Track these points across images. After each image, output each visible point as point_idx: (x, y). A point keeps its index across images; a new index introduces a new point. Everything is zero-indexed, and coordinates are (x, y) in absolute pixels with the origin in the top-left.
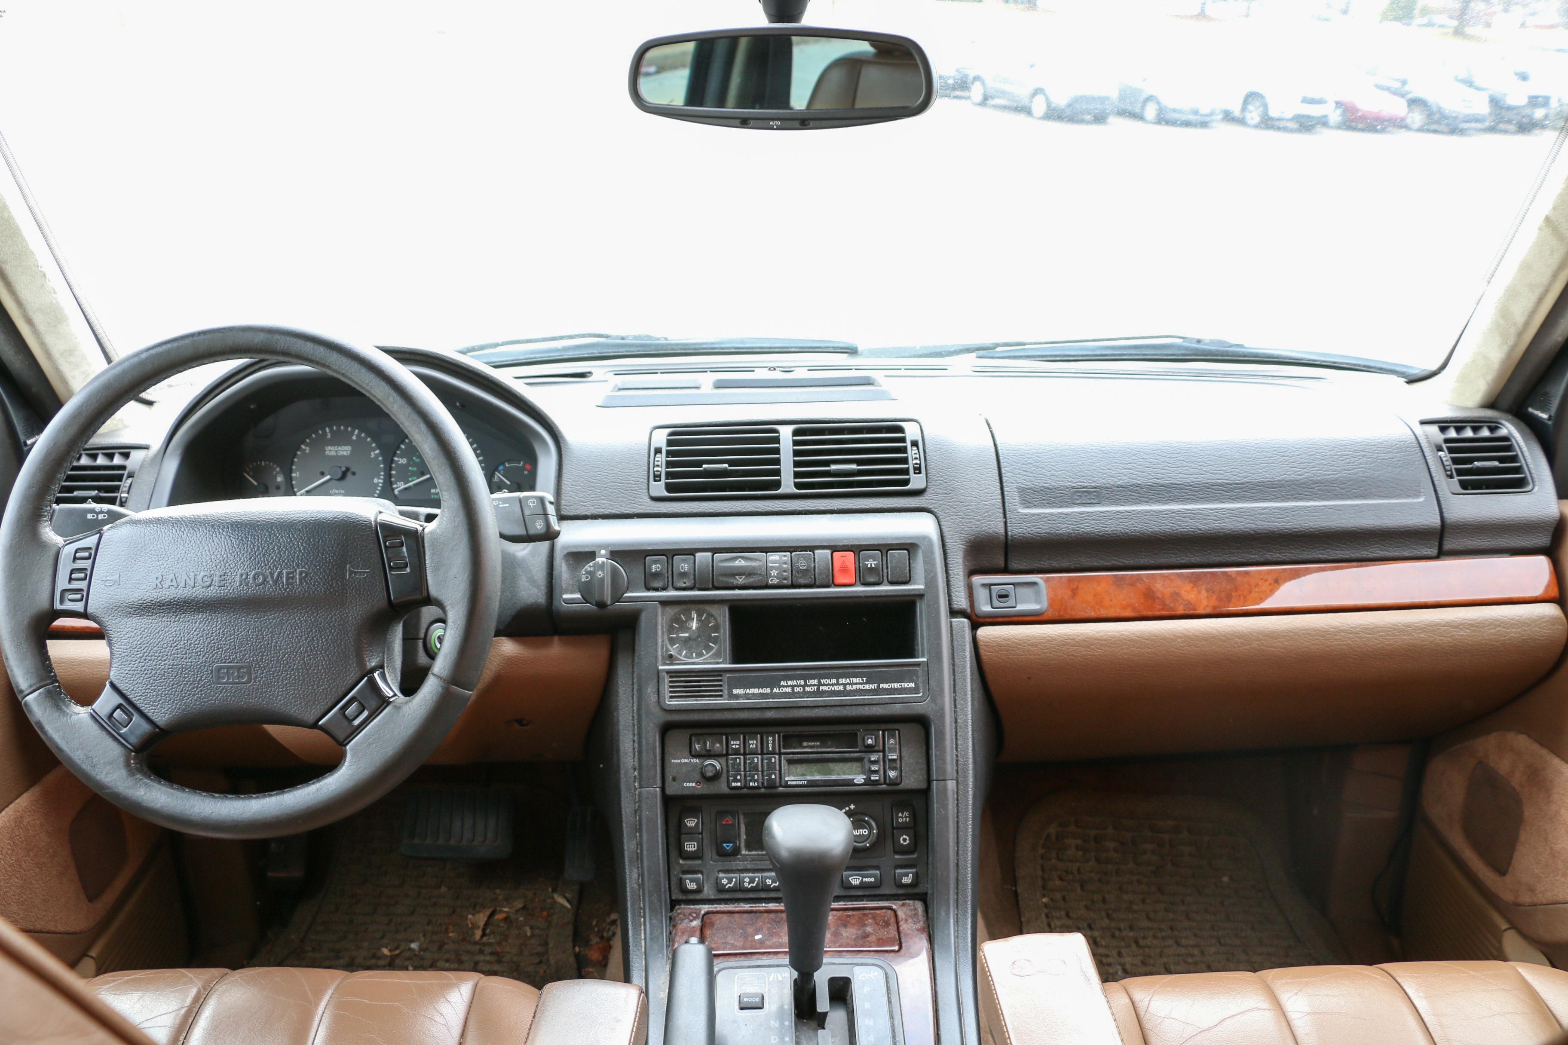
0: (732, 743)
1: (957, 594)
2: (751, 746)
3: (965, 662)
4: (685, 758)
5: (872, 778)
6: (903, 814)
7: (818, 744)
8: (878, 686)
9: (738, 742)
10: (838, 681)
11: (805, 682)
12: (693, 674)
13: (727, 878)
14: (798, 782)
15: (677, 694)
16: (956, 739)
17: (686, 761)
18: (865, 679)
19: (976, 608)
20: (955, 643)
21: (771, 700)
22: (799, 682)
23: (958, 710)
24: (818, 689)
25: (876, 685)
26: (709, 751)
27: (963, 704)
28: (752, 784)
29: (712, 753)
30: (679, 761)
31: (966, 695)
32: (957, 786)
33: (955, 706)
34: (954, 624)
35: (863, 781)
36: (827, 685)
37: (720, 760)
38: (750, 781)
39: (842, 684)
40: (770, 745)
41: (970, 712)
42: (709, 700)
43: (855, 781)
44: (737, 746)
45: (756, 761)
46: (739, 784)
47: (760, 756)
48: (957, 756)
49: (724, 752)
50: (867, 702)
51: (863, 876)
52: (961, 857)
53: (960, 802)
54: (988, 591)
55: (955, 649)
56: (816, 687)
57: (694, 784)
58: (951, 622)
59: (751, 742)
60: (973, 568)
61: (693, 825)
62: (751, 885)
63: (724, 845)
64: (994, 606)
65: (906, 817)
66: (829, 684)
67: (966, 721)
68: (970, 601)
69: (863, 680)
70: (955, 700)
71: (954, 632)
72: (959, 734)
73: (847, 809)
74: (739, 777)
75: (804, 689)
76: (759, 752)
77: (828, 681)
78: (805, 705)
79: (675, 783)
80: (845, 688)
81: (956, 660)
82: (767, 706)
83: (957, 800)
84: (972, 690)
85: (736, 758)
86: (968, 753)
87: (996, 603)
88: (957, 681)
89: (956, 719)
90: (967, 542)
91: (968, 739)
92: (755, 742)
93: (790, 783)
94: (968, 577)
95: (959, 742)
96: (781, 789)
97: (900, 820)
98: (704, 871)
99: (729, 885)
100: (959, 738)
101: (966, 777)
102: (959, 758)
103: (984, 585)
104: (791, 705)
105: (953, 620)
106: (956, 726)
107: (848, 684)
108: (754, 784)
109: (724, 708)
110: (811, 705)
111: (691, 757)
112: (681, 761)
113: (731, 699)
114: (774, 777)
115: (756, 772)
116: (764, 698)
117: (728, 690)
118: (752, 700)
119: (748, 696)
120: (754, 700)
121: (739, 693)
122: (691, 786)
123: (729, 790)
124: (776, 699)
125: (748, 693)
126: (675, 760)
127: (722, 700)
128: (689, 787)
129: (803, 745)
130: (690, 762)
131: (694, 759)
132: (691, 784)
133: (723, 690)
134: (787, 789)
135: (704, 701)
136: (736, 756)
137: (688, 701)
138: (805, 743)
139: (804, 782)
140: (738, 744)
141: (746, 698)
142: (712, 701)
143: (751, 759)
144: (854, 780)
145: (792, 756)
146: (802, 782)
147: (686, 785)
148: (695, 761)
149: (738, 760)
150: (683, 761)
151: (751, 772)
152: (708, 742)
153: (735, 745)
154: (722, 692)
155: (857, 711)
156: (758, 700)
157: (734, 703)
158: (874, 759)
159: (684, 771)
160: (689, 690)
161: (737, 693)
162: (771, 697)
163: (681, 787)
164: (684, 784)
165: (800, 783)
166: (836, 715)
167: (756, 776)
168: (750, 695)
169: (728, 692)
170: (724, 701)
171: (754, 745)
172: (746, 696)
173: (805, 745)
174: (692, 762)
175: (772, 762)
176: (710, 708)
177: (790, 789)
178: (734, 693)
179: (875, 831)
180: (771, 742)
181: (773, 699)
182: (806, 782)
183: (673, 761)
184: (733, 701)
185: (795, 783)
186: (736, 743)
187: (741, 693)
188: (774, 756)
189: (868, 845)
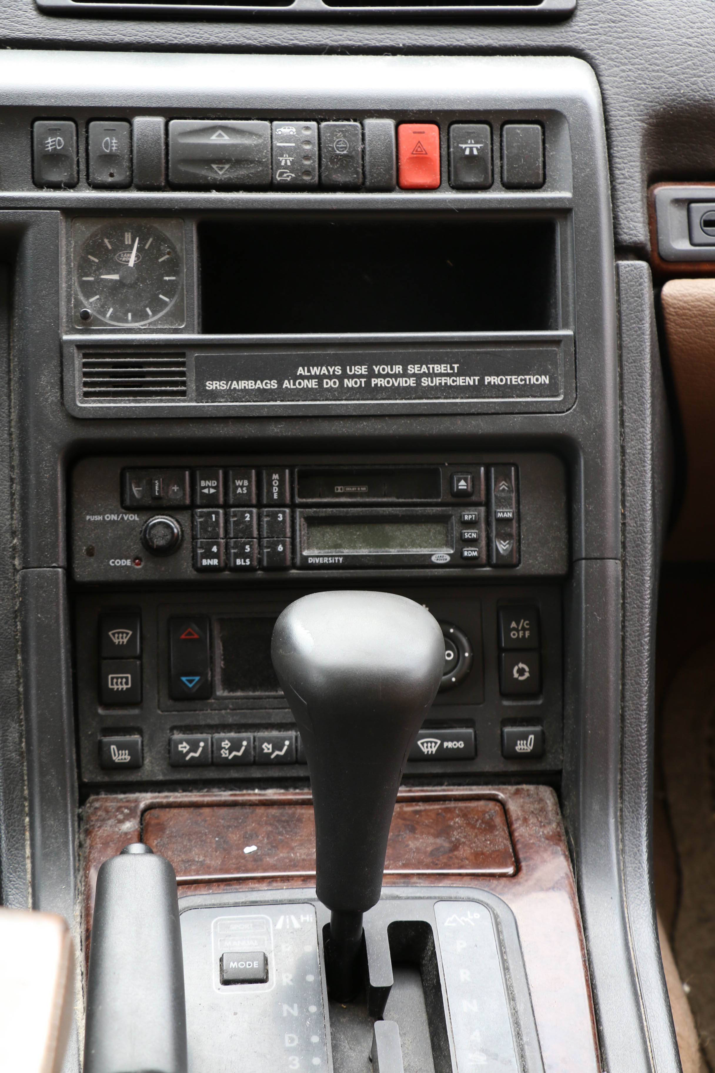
0: (203, 484)
1: (629, 213)
2: (239, 490)
3: (643, 341)
4: (112, 512)
5: (466, 554)
6: (518, 624)
7: (364, 489)
8: (482, 381)
9: (214, 483)
10: (405, 369)
11: (344, 370)
12: (129, 351)
13: (188, 742)
14: (326, 560)
15: (98, 389)
16: (623, 484)
17: (114, 517)
18: (456, 366)
19: (661, 243)
20: (624, 307)
21: (278, 403)
22: (331, 371)
23: (627, 430)
24: (368, 383)
25: (477, 378)
26: (159, 498)
27: (636, 421)
28: (239, 562)
29: (165, 503)
30: (99, 518)
31: (642, 404)
32: (623, 571)
33: (622, 424)
34: (622, 269)
35: (448, 558)
36: (385, 376)
37: (179, 517)
38: (237, 556)
39: (414, 375)
40: (275, 490)
41: (649, 436)
42: (161, 401)
43: (434, 559)
44: (212, 491)
45: (248, 519)
46: (215, 562)
47: (255, 510)
48: (624, 515)
49: (188, 502)
50: (459, 411)
51: (444, 738)
52: (629, 704)
53: (629, 600)
54: (684, 213)
55: (624, 318)
56: (363, 380)
57: (128, 562)
58: (617, 267)
59: (238, 483)
60: (658, 168)
61: (125, 640)
62: (234, 753)
63: (184, 679)
64: (697, 240)
65: (524, 629)
66: (388, 375)
67: (641, 452)
68: (650, 232)
69: (452, 368)
70: (622, 412)
71: (622, 285)
72: (628, 475)
74: (215, 549)
75: (342, 383)
76: (254, 501)
77: (388, 369)
78: (343, 412)
79: (92, 560)
80: (418, 382)
81: (625, 338)
82: (272, 414)
83: (624, 597)
84: (653, 396)
85: (210, 514)
86: (644, 510)
87: (700, 236)
88: (626, 376)
89: (623, 447)
90: (651, 117)
91: (644, 484)
92: (246, 483)
93: (311, 561)
94: (648, 186)
95: (628, 491)
96: (294, 571)
97: (514, 635)
98: (144, 727)
99: (192, 754)
100: (628, 483)
101: (640, 555)
102: (628, 520)
103: (677, 202)
104: (316, 413)
105: (621, 262)
106: (623, 461)
107: (424, 375)
108: (245, 562)
109: (189, 416)
110: (354, 414)
111: (123, 511)
112: (104, 518)
113: (202, 399)
114: (282, 549)
115: (249, 538)
116: (265, 399)
117: (196, 383)
118: (242, 402)
119: (234, 394)
120: (245, 402)
121: (218, 388)
122: (123, 564)
123: (195, 573)
124: (288, 401)
125: (235, 388)
126: (93, 515)
127: (184, 401)
128: (121, 567)
129: (336, 491)
130: (122, 518)
131: (129, 514)
132: (123, 561)
133: (188, 382)
134: (305, 572)
135: (151, 403)
136: (211, 510)
137: (120, 401)
138: (339, 488)
139: (339, 560)
140: (213, 485)
141: (230, 398)
142: (165, 403)
143: (239, 514)
144: (431, 555)
145: (315, 509)
146: (335, 560)
147: (113, 562)
148: (132, 517)
149: (214, 516)
150: (108, 517)
151: (237, 538)
152: (156, 482)
153: (209, 487)
154: (185, 386)
155: (440, 426)
156: (254, 401)
157: (208, 406)
158: (470, 517)
159: (110, 537)
160: (121, 382)
161: (214, 388)
162: (279, 397)
163: (104, 566)
164: (109, 561)
165: (331, 562)
166: (402, 433)
167: (247, 547)
168: (240, 393)
169: (197, 386)
170: (189, 402)
171: (244, 489)
172: (230, 394)
173: (339, 491)
174: (126, 518)
175: (279, 521)
176: (161, 416)
177: (311, 572)
178: (207, 388)
179: (467, 655)
180: (276, 483)
181: (282, 401)
182: (341, 559)
183: (88, 517)
184: (206, 402)
185: (321, 562)
186: (210, 485)
187: (221, 388)
188: (281, 509)
189: (454, 679)
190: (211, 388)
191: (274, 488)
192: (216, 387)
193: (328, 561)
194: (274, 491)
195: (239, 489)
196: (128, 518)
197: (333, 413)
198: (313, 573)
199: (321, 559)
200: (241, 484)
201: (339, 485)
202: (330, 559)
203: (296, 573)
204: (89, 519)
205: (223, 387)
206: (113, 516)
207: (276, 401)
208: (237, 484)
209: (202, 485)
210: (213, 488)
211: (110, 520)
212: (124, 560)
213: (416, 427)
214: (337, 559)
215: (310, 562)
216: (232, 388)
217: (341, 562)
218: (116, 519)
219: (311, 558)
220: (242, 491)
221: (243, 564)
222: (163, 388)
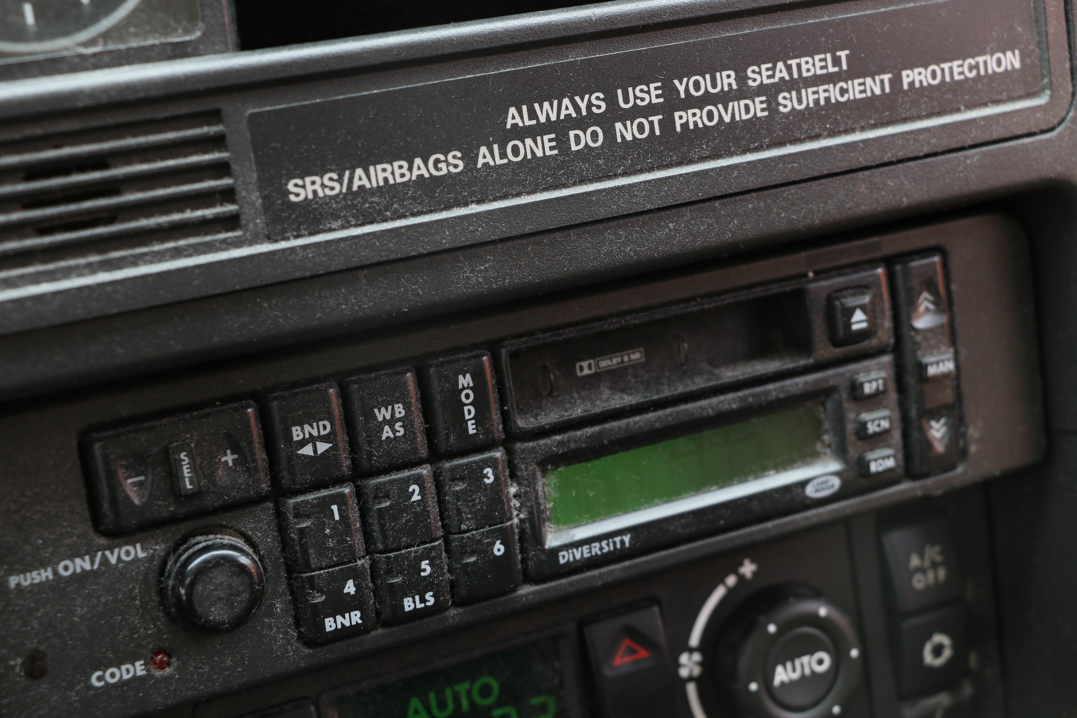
0: (297, 433)
2: (387, 433)
4: (74, 554)
5: (874, 467)
6: (922, 556)
7: (636, 356)
8: (896, 81)
9: (324, 427)
10: (742, 79)
11: (611, 100)
14: (596, 549)
17: (82, 564)
18: (843, 54)
21: (474, 209)
22: (583, 106)
24: (667, 124)
25: (886, 77)
26: (196, 494)
28: (409, 604)
29: (209, 501)
30: (46, 574)
35: (836, 482)
36: (700, 103)
37: (248, 526)
38: (403, 591)
39: (762, 89)
40: (469, 412)
42: (177, 253)
43: (810, 491)
44: (322, 447)
45: (416, 497)
46: (355, 617)
47: (425, 470)
49: (265, 487)
50: (863, 161)
56: (656, 119)
57: (139, 669)
59: (382, 414)
65: (935, 565)
66: (708, 99)
69: (837, 61)
73: (731, 580)
74: (350, 588)
75: (610, 133)
76: (424, 452)
77: (705, 83)
78: (623, 207)
79: (44, 686)
80: (772, 106)
82: (463, 240)
85: (325, 504)
92: (400, 410)
93: (564, 558)
96: (526, 590)
97: (919, 583)
104: (564, 219)
107: (784, 86)
108: (423, 600)
109: (258, 283)
110: (649, 207)
111: (103, 541)
112: (55, 573)
113: (284, 231)
114: (502, 548)
115: (424, 543)
116: (439, 203)
117: (261, 189)
118: (385, 220)
119: (363, 204)
120: (393, 219)
121: (321, 194)
122: (126, 677)
123: (307, 651)
124: (495, 199)
125: (361, 187)
126: (24, 571)
127: (237, 243)
128: (122, 684)
129: (579, 374)
130: (105, 561)
131: (120, 546)
132: (124, 668)
133: (238, 189)
134: (553, 584)
135: (151, 262)
136: (324, 493)
137: (67, 273)
138: (585, 364)
139: (622, 542)
140: (323, 433)
141: (354, 216)
142: (190, 256)
143: (394, 490)
144: (803, 484)
145: (558, 438)
146: (615, 543)
147: (100, 679)
148: (128, 553)
149: (335, 508)
150: (66, 568)
151: (400, 549)
152: (183, 455)
153: (312, 440)
154: (233, 201)
155: (826, 202)
156: (414, 215)
157: (304, 247)
158: (874, 385)
159: (82, 617)
160: (60, 217)
161: (310, 196)
162: (472, 194)
163: (78, 693)
164: (89, 678)
165: (606, 550)
166: (750, 234)
167: (425, 564)
168: (376, 199)
169: (264, 198)
170: (251, 244)
171: (398, 426)
172: (353, 206)
173: (586, 372)
174: (113, 560)
175: (486, 485)
176: (185, 297)
177: (564, 581)
178: (293, 198)
179: (854, 653)
180: (467, 396)
181: (479, 202)
182: (627, 539)
183: (13, 581)
184: (297, 237)
185: (586, 555)
186: (315, 433)
187: (328, 192)
188: (486, 455)
189: (836, 710)
190: (302, 197)
191: (466, 408)
192: (315, 192)
193: (601, 549)
194: (467, 417)
195: (387, 428)
196: (119, 559)
197: (602, 213)
198: (571, 584)
199: (585, 548)
200: (388, 417)
201: (583, 360)
202: (604, 543)
203: (535, 593)
204: (18, 585)
205: (332, 189)
206: (78, 561)
207: (466, 205)
208: (380, 419)
209: (296, 439)
210: (323, 439)
211: (74, 573)
212: (129, 666)
213: (778, 214)
214: (618, 539)
215: (562, 561)
216: (355, 188)
217: (627, 545)
218: (88, 567)
219: (565, 553)
220: (394, 431)
221: (419, 606)
222: (176, 217)
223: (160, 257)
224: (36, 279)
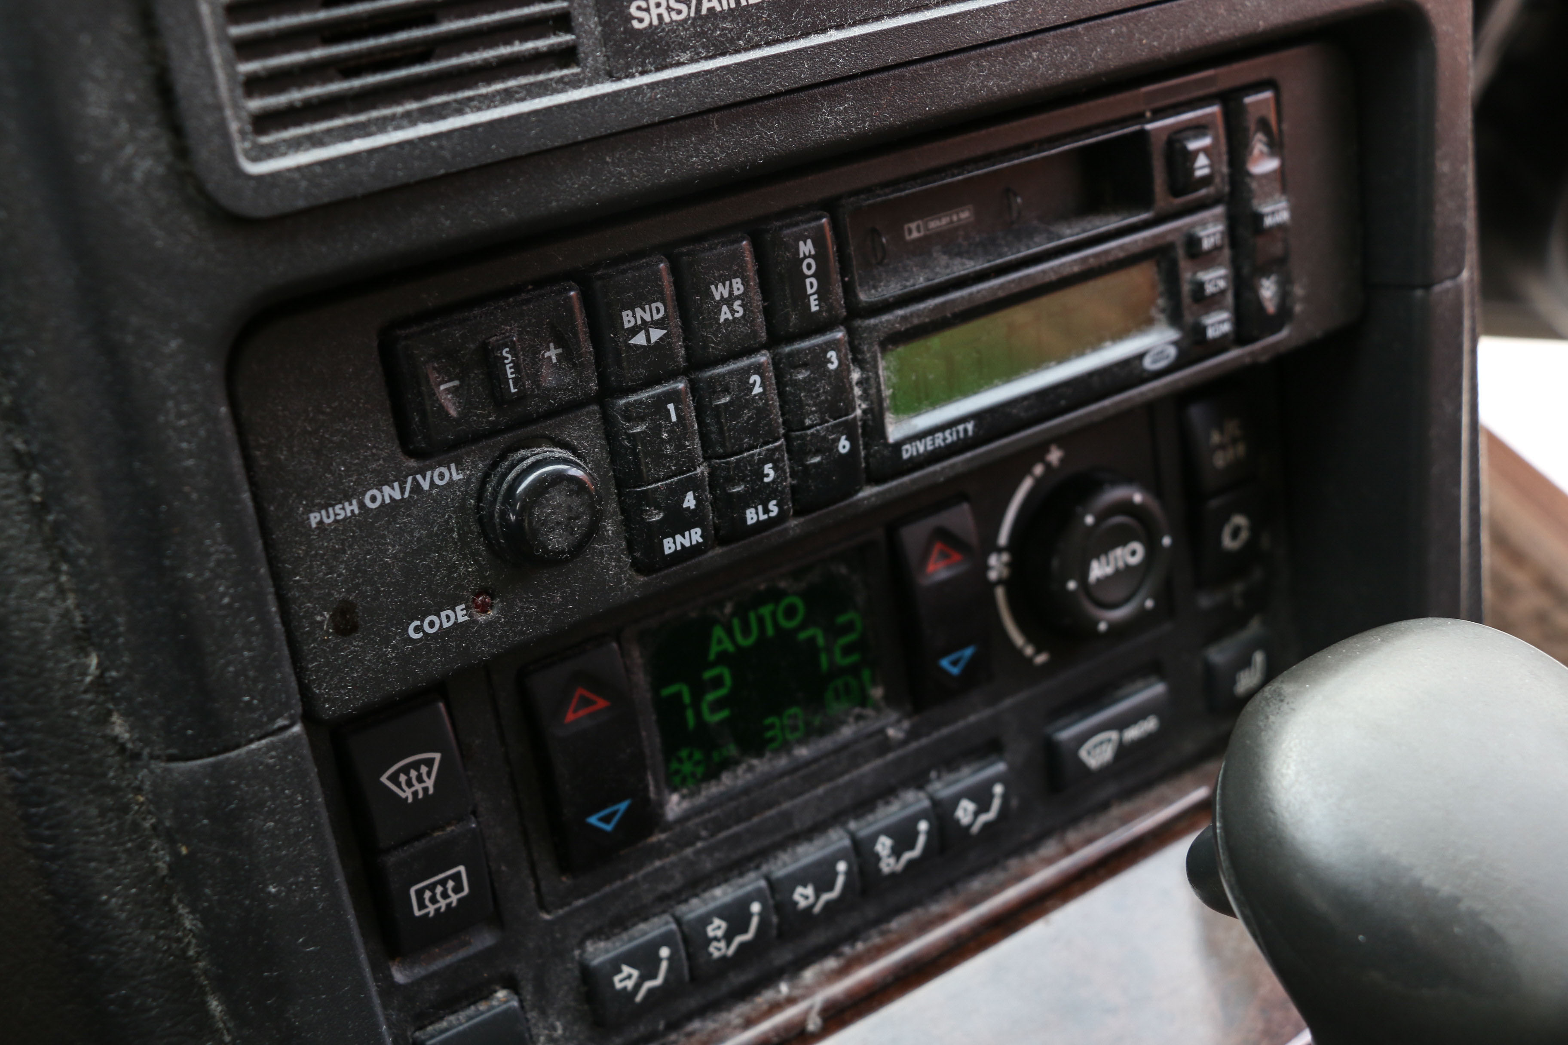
0: (628, 319)
2: (725, 314)
4: (383, 481)
5: (1210, 333)
6: (1221, 433)
7: (965, 215)
9: (657, 310)
13: (630, 959)
14: (939, 440)
17: (392, 493)
21: (834, 36)
26: (517, 397)
28: (752, 516)
29: (533, 406)
30: (352, 508)
35: (1172, 351)
37: (572, 434)
38: (746, 501)
40: (812, 285)
42: (508, 96)
43: (1148, 364)
44: (656, 334)
45: (757, 390)
46: (696, 536)
47: (763, 358)
49: (593, 386)
51: (1121, 723)
57: (460, 614)
59: (720, 291)
62: (739, 939)
63: (593, 820)
65: (1234, 441)
73: (1038, 470)
74: (690, 501)
76: (764, 335)
79: (356, 643)
82: (823, 74)
85: (660, 403)
92: (738, 286)
93: (908, 452)
96: (867, 492)
97: (1220, 460)
98: (520, 969)
99: (648, 985)
104: (928, 47)
108: (766, 511)
109: (603, 131)
110: (1014, 32)
111: (412, 463)
112: (362, 505)
113: (628, 66)
114: (847, 444)
115: (767, 443)
116: (796, 29)
117: (599, 13)
118: (737, 51)
119: (714, 31)
120: (746, 50)
121: (667, 19)
122: (446, 625)
123: (642, 579)
124: (854, 24)
125: (711, 10)
126: (326, 507)
127: (575, 83)
128: (443, 633)
129: (908, 238)
130: (417, 488)
131: (433, 469)
132: (443, 614)
133: (575, 13)
134: (894, 483)
135: (479, 109)
136: (658, 390)
137: (382, 125)
138: (913, 226)
139: (966, 431)
140: (656, 317)
141: (704, 46)
142: (523, 99)
143: (734, 382)
144: (1141, 356)
145: (900, 312)
146: (958, 432)
147: (417, 629)
148: (442, 476)
149: (671, 407)
150: (373, 499)
151: (741, 452)
152: (505, 352)
153: (645, 326)
154: (569, 30)
156: (769, 44)
157: (652, 86)
158: (1212, 240)
159: (394, 557)
160: (370, 52)
161: (655, 22)
162: (830, 17)
163: (394, 647)
164: (406, 630)
165: (949, 440)
166: (1112, 65)
167: (768, 469)
168: (727, 25)
169: (604, 24)
170: (590, 84)
171: (737, 305)
172: (703, 34)
173: (915, 235)
174: (426, 486)
175: (829, 371)
176: (522, 152)
177: (906, 479)
178: (636, 24)
179: (1167, 541)
180: (809, 267)
181: (839, 27)
182: (970, 426)
183: (314, 519)
184: (643, 73)
185: (930, 448)
186: (648, 318)
187: (675, 17)
188: (828, 337)
189: (1149, 604)
190: (646, 24)
191: (808, 281)
192: (660, 16)
193: (945, 439)
194: (810, 291)
195: (725, 308)
196: (432, 484)
197: (967, 40)
198: (913, 482)
199: (929, 439)
200: (726, 295)
201: (912, 220)
202: (947, 433)
203: (877, 495)
204: (321, 522)
205: (679, 12)
206: (386, 489)
207: (824, 31)
208: (718, 297)
209: (627, 326)
210: (658, 324)
211: (383, 504)
212: (450, 612)
213: (1140, 40)
214: (961, 428)
215: (905, 456)
216: (704, 12)
217: (970, 433)
218: (397, 496)
219: (907, 446)
220: (733, 312)
221: (763, 517)
222: (504, 51)
223: (488, 101)
224: (347, 134)
